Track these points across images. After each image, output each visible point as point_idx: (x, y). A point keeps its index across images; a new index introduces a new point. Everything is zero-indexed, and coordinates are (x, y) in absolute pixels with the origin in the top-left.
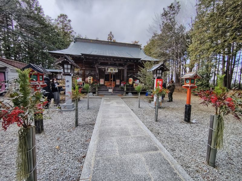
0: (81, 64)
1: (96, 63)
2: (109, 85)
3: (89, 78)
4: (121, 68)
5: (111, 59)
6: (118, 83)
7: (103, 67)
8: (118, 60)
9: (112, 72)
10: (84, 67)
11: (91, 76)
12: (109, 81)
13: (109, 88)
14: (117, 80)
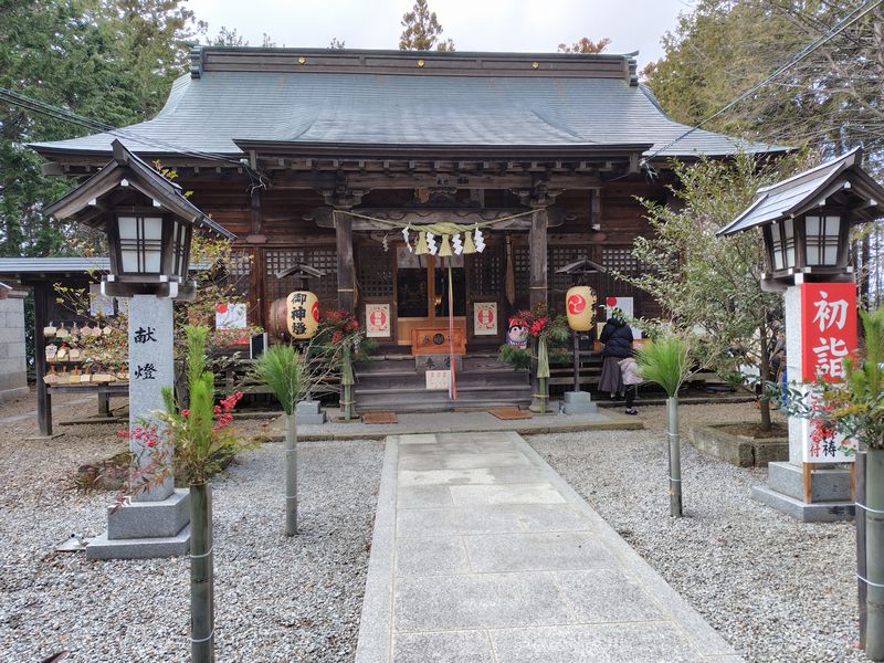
0: (236, 213)
1: (335, 197)
2: (427, 342)
3: (291, 303)
4: (505, 221)
5: (438, 165)
6: (486, 326)
7: (385, 225)
8: (486, 165)
9: (445, 251)
10: (261, 233)
11: (306, 285)
12: (425, 314)
13: (431, 364)
14: (477, 306)
